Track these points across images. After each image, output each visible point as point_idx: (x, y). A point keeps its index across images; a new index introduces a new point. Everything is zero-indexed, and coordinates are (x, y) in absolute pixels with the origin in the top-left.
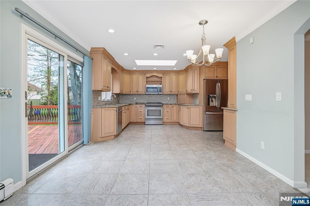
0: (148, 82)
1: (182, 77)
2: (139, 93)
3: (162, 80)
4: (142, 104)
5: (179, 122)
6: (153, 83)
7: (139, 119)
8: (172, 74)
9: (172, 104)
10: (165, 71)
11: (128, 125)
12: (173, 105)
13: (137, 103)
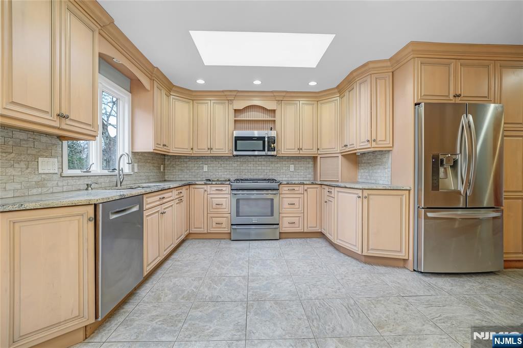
0: (238, 125)
1: (329, 111)
2: (215, 152)
3: (275, 117)
4: (222, 182)
5: (323, 231)
6: (252, 125)
7: (214, 225)
8: (302, 101)
9: (304, 184)
10: (284, 94)
11: (183, 241)
12: (306, 187)
13: (209, 180)
